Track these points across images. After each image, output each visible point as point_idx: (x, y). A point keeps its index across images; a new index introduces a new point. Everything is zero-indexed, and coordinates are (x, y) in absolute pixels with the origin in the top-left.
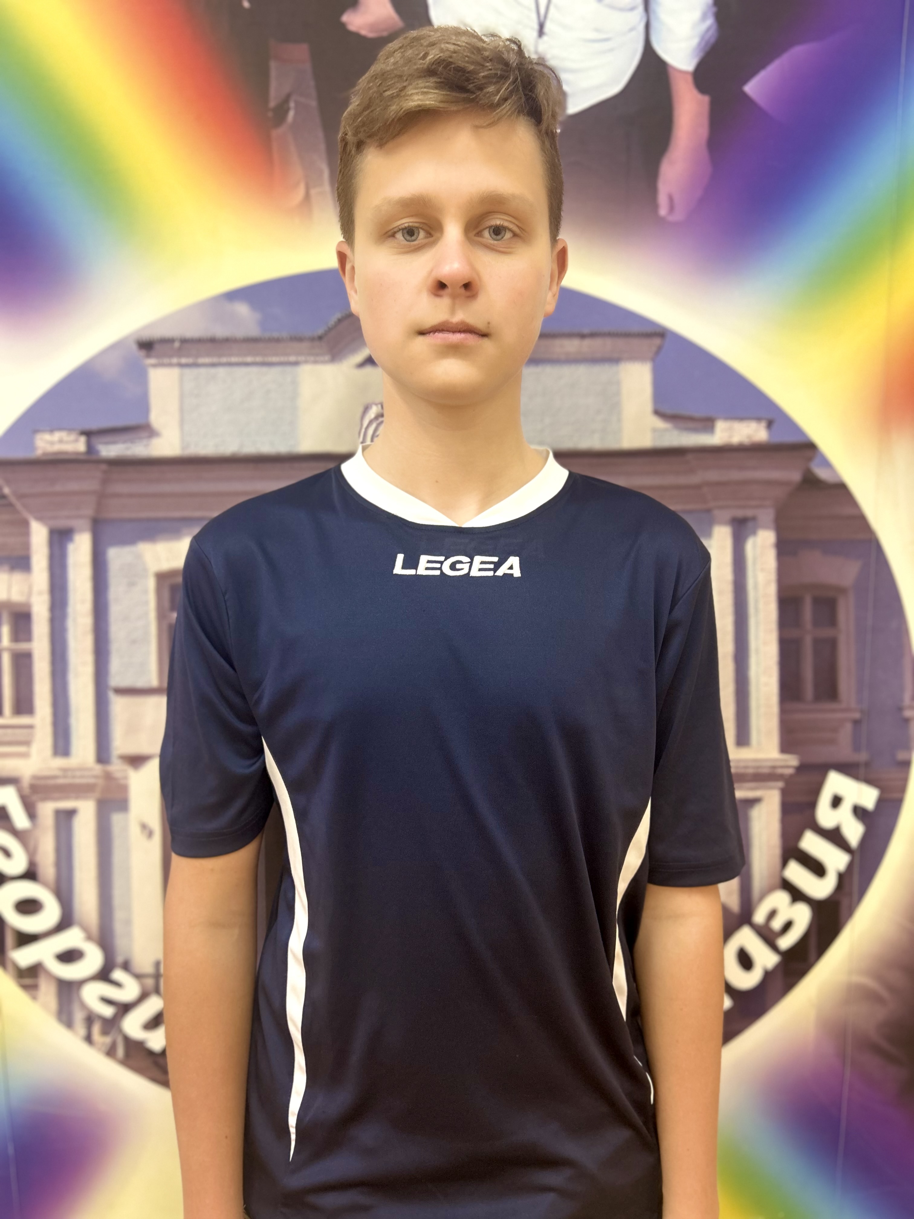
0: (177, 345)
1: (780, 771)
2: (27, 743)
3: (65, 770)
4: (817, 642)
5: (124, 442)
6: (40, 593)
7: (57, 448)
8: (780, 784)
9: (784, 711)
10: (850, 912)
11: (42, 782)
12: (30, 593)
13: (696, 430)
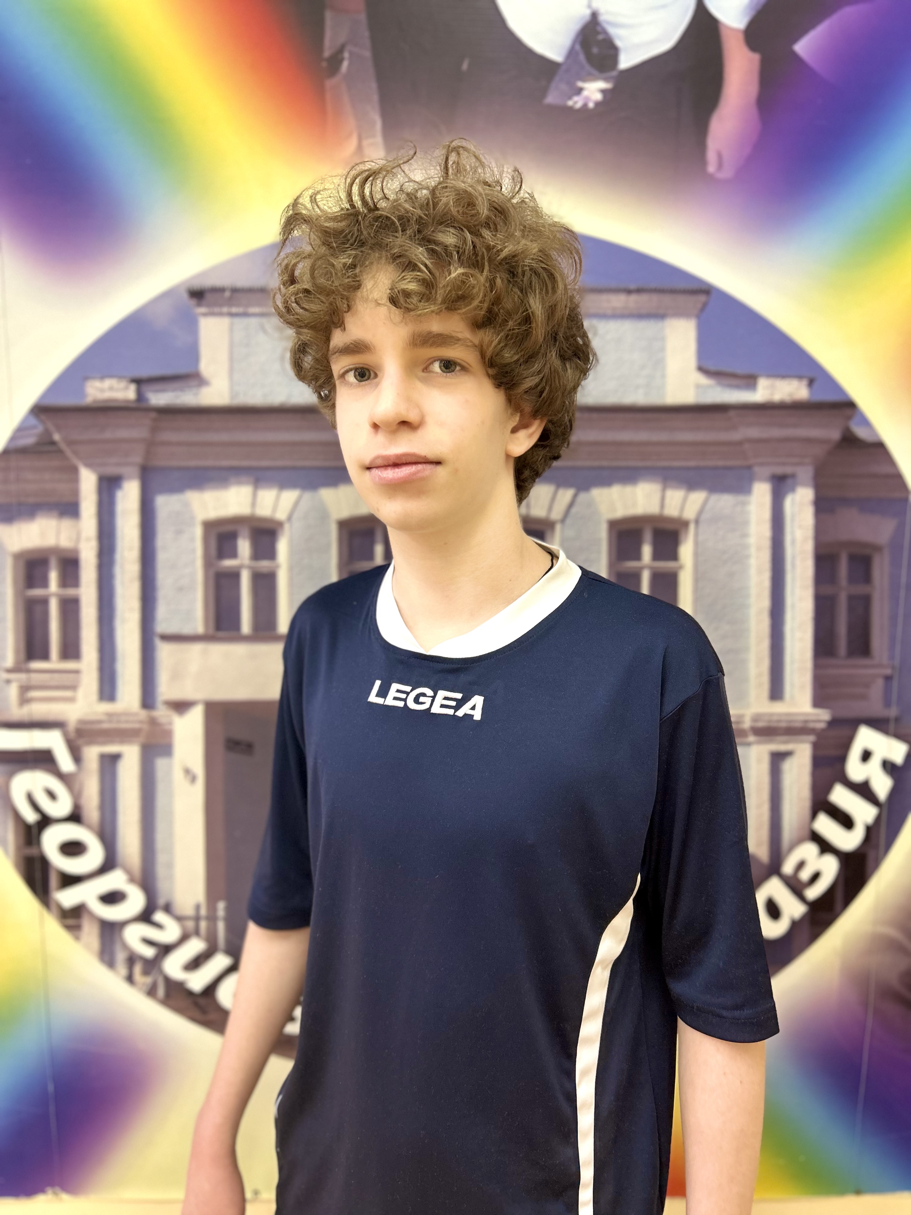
0: (227, 294)
1: (811, 725)
2: (73, 687)
3: (110, 715)
4: (851, 598)
5: (174, 390)
6: (88, 539)
7: (107, 395)
8: (812, 738)
9: (817, 666)
10: (877, 864)
11: (89, 727)
12: (78, 539)
13: (738, 387)
